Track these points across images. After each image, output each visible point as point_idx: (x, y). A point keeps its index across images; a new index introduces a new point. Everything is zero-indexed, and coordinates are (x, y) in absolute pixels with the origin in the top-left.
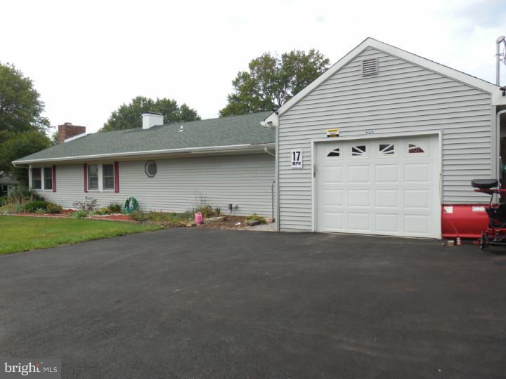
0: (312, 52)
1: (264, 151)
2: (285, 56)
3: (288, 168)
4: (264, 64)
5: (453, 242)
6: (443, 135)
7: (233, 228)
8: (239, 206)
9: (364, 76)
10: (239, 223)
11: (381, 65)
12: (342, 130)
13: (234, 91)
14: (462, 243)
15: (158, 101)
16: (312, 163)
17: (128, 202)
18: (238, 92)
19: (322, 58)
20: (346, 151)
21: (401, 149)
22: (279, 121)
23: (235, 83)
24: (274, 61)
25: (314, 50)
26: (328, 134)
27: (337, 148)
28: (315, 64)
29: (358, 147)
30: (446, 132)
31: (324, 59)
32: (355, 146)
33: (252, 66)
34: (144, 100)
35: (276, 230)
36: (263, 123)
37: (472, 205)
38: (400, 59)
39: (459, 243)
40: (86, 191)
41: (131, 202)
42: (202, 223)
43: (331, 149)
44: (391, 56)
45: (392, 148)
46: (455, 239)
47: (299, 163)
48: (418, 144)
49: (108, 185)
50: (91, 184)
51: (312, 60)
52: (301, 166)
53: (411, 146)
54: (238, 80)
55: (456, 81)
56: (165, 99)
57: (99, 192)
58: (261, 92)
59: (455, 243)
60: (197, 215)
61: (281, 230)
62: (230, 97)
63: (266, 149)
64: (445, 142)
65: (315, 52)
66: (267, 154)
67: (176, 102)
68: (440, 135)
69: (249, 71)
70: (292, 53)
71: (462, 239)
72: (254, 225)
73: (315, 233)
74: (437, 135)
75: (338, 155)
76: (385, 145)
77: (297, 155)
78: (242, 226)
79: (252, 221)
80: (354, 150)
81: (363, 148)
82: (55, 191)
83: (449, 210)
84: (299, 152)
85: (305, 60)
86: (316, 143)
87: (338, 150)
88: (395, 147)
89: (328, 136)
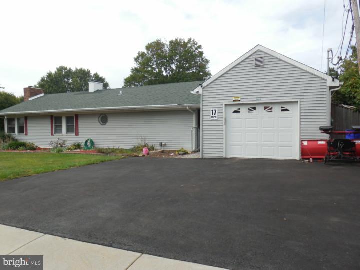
0: (190, 40)
1: (186, 109)
2: (171, 42)
3: (209, 119)
4: (156, 47)
5: (308, 161)
6: (301, 102)
7: (171, 157)
8: (167, 144)
9: (256, 67)
10: (173, 154)
11: (266, 61)
12: (242, 98)
13: (135, 65)
14: (313, 161)
15: (77, 70)
16: (224, 117)
17: (87, 142)
18: (138, 66)
19: (196, 45)
20: (244, 110)
21: (277, 110)
22: (203, 91)
23: (136, 60)
24: (164, 45)
25: (191, 39)
26: (234, 100)
27: (238, 108)
28: (192, 49)
29: (252, 108)
30: (303, 100)
31: (198, 46)
32: (249, 107)
33: (148, 48)
34: (66, 69)
35: (201, 157)
36: (192, 92)
37: (318, 141)
38: (276, 58)
39: (311, 161)
40: (52, 135)
41: (89, 142)
42: (148, 154)
43: (235, 109)
44: (271, 56)
45: (272, 109)
46: (309, 159)
47: (216, 117)
48: (286, 107)
49: (69, 130)
50: (56, 130)
51: (190, 46)
52: (216, 119)
53: (282, 108)
54: (138, 58)
55: (308, 72)
56: (82, 69)
57: (63, 136)
58: (154, 67)
59: (309, 162)
60: (144, 150)
61: (204, 157)
62: (133, 70)
63: (188, 108)
64: (302, 106)
65: (192, 40)
66: (188, 111)
67: (90, 71)
68: (299, 103)
69: (146, 51)
70: (177, 40)
71: (313, 159)
72: (183, 155)
73: (226, 159)
74: (298, 102)
75: (239, 112)
76: (268, 107)
77: (214, 112)
78: (175, 155)
79: (182, 153)
80: (249, 110)
81: (255, 109)
82: (27, 135)
83: (306, 143)
84: (216, 110)
85: (185, 45)
86: (226, 105)
87: (239, 109)
88: (273, 108)
89: (234, 101)
